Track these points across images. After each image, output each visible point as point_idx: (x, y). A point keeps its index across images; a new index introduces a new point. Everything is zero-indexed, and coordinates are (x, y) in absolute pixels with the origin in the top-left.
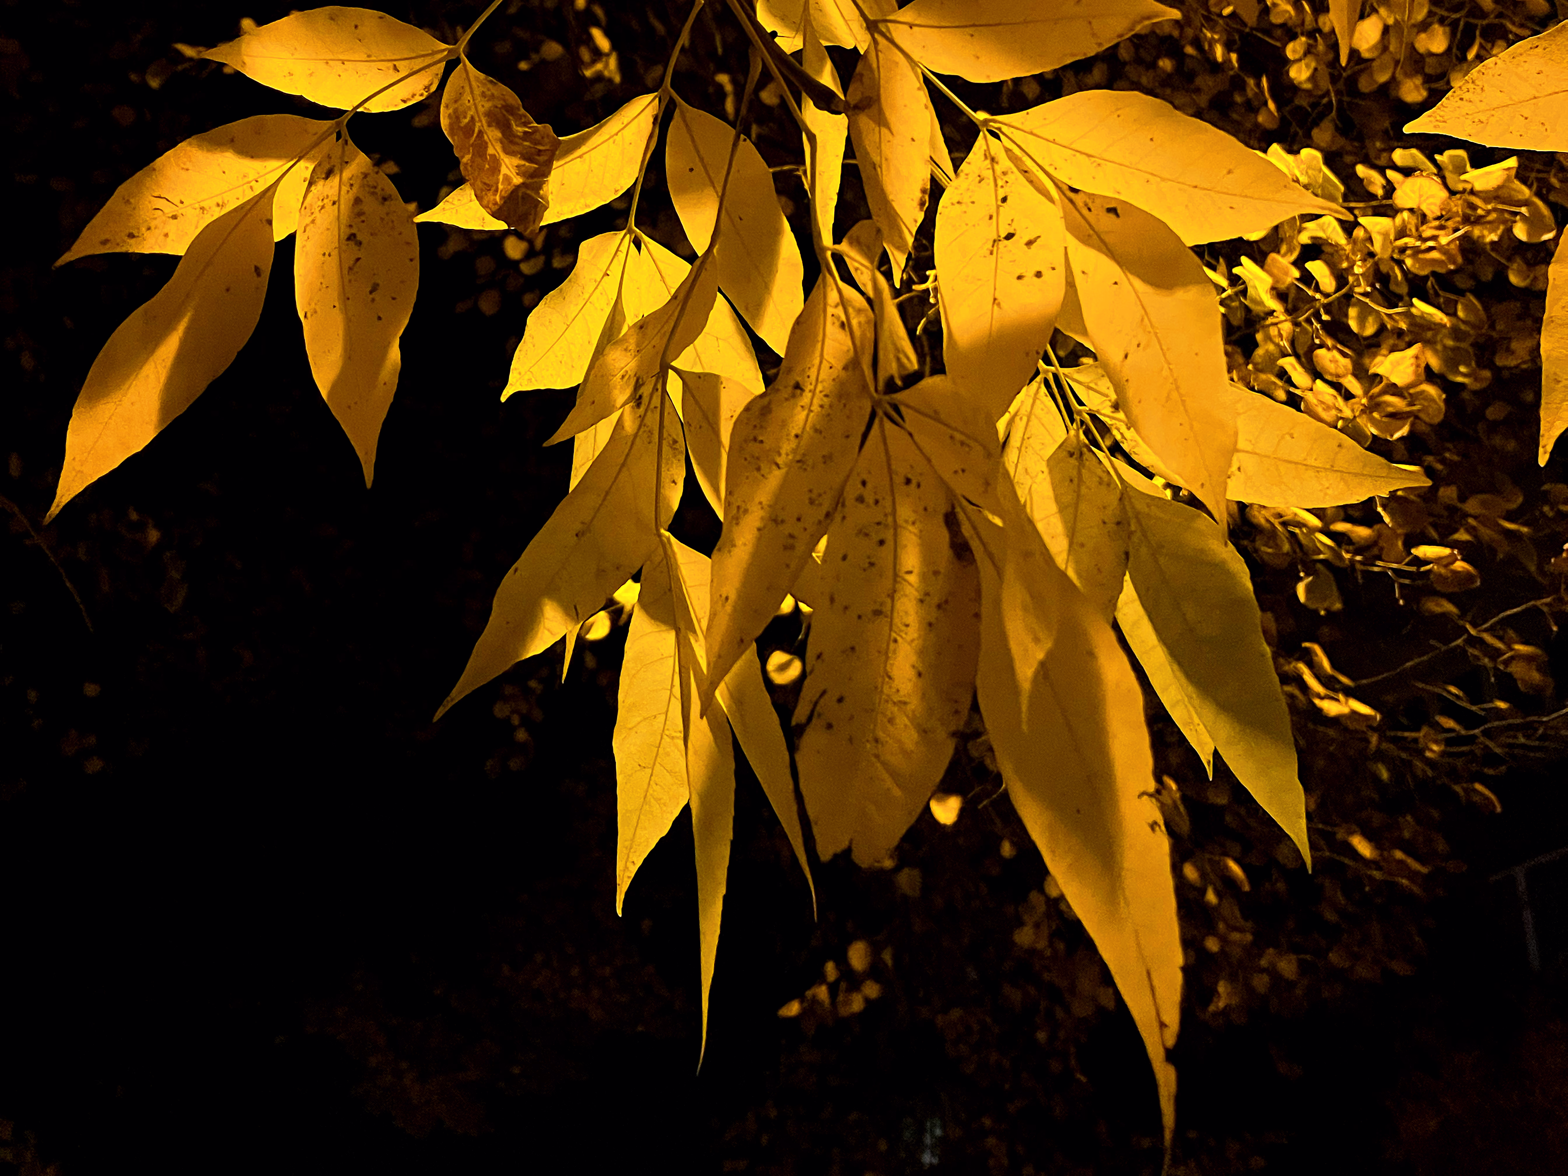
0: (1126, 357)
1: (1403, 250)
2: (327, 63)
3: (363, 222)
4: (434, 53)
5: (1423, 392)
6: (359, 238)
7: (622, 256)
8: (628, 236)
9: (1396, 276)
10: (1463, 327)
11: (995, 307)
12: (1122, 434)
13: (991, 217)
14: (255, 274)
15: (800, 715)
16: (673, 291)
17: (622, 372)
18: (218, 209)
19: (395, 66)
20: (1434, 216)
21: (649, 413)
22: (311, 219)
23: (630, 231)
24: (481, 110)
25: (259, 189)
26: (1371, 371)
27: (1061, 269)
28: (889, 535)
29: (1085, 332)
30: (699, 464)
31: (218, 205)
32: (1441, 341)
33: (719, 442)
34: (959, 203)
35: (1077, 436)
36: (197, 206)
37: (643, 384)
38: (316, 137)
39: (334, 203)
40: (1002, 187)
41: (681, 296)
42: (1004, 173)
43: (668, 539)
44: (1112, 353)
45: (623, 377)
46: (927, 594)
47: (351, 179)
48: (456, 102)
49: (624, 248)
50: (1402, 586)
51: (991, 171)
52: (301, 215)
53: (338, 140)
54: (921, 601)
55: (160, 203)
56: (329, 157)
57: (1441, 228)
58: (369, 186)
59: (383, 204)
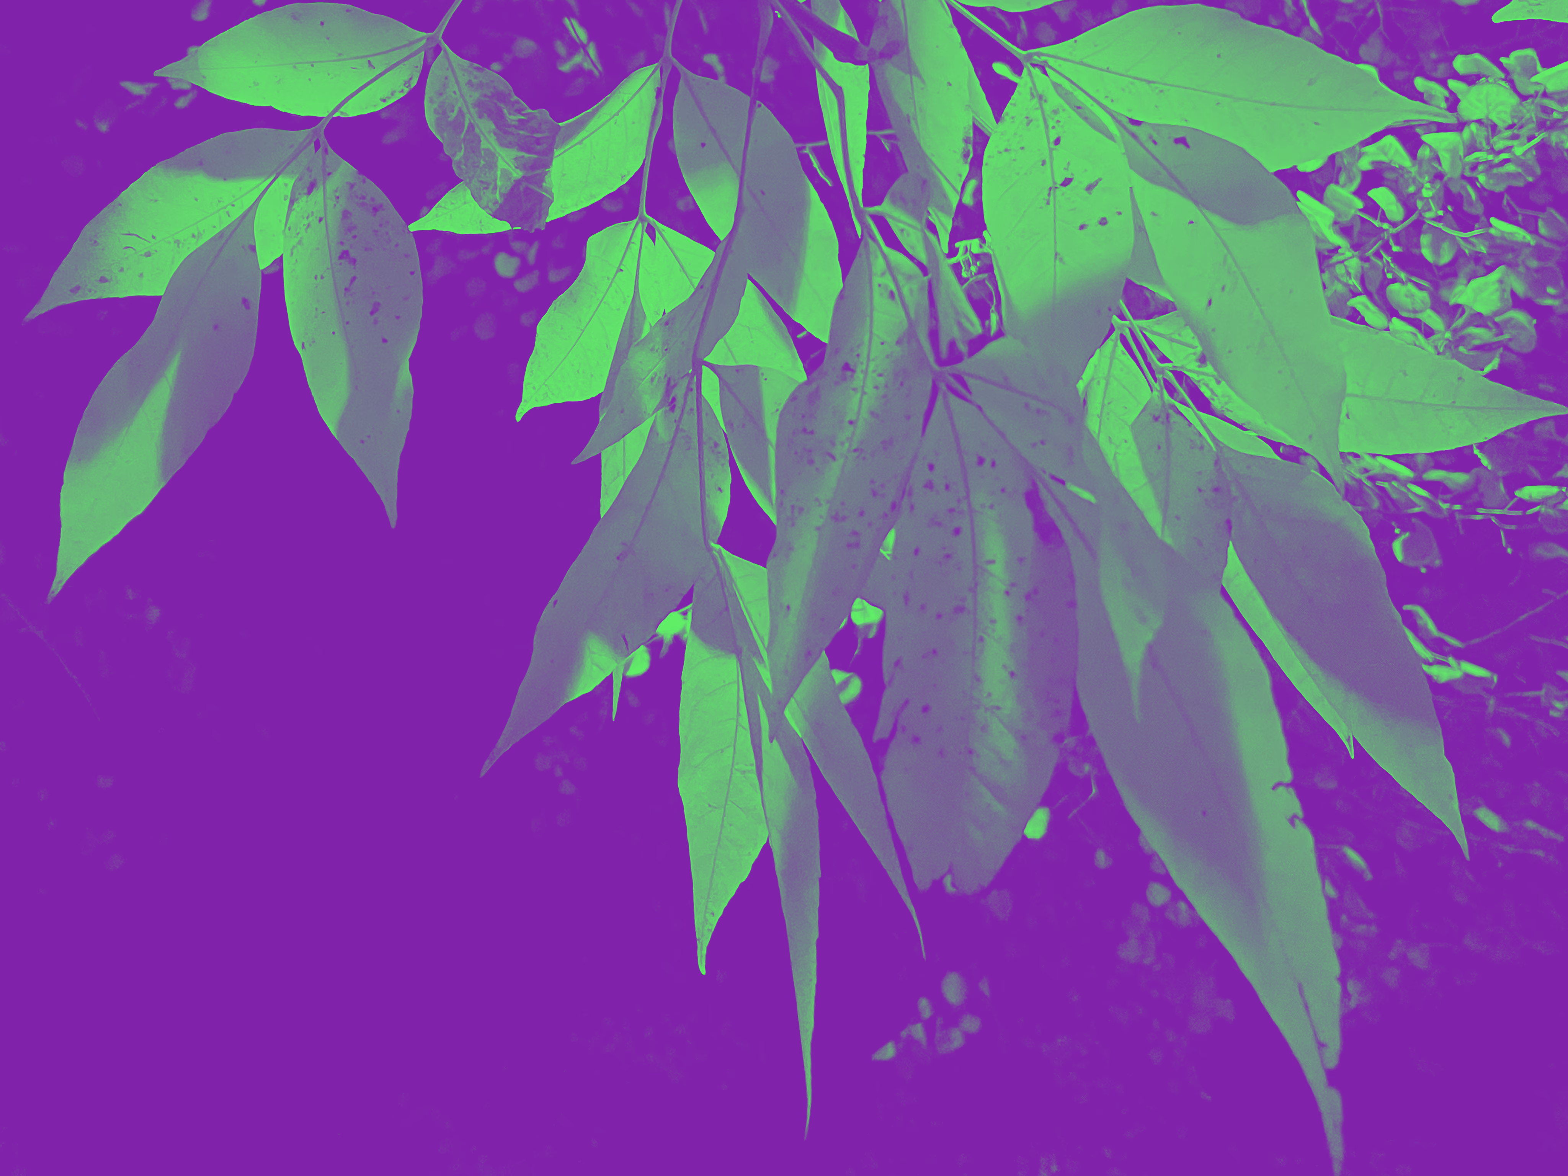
0: (1210, 303)
1: (1474, 168)
2: (295, 67)
3: (355, 237)
4: (411, 43)
5: (1510, 319)
6: (352, 254)
7: (635, 247)
8: (640, 225)
9: (1469, 195)
10: (1546, 244)
11: (1058, 262)
12: (1212, 391)
13: (1044, 163)
14: (244, 308)
15: (881, 730)
16: (696, 282)
17: (649, 376)
18: (194, 240)
19: (369, 61)
20: (1506, 125)
21: (685, 416)
22: (297, 240)
23: (643, 220)
24: (470, 101)
25: (236, 213)
26: (1452, 302)
27: (1128, 212)
28: (964, 524)
29: (1160, 281)
30: (746, 467)
31: (194, 236)
32: (1523, 262)
33: (765, 440)
34: (1006, 150)
35: (1161, 397)
36: (171, 240)
37: (675, 385)
38: (292, 150)
39: (320, 220)
40: (1053, 127)
41: (707, 285)
42: (1055, 112)
43: (720, 552)
44: (1194, 302)
45: (652, 380)
46: (1013, 585)
47: (336, 191)
48: (441, 94)
49: (637, 239)
50: (1506, 532)
51: (1039, 111)
52: (285, 236)
53: (316, 150)
54: (1007, 593)
55: (131, 241)
56: (309, 169)
57: (1515, 137)
58: (357, 197)
59: (375, 215)
